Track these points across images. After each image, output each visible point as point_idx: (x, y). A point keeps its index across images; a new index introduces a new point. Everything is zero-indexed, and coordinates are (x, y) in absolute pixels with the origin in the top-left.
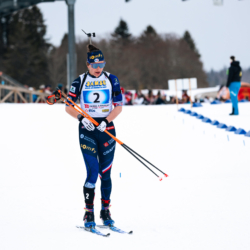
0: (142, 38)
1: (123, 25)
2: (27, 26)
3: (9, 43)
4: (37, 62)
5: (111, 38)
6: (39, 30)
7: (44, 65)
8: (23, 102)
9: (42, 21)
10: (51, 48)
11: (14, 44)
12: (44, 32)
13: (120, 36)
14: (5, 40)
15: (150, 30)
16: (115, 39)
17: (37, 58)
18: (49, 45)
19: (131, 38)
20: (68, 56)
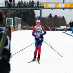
0: (54, 17)
1: (51, 15)
2: (32, 14)
3: (28, 18)
4: (33, 22)
6: (34, 15)
8: (31, 30)
9: (34, 13)
10: (36, 19)
12: (35, 15)
14: (27, 17)
15: (56, 16)
17: (33, 21)
19: (52, 17)
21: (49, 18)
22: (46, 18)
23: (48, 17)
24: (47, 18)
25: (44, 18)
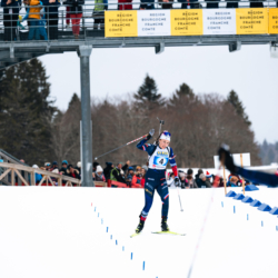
0: (174, 100)
1: (150, 83)
6: (40, 89)
7: (46, 135)
8: (23, 184)
9: (44, 78)
10: (56, 113)
11: (7, 108)
12: (46, 92)
13: (144, 98)
15: (185, 89)
16: (140, 101)
17: (37, 126)
18: (53, 110)
19: (159, 100)
20: (81, 123)
21: (137, 107)
23: (130, 100)
24: (124, 104)
25: (106, 106)
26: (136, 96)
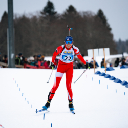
0: (65, 15)
1: (50, 5)
5: (41, 15)
13: (47, 14)
15: (71, 9)
16: (44, 16)
19: (56, 15)
20: (8, 30)
21: (42, 19)
22: (30, 17)
23: (38, 15)
24: (35, 18)
25: (24, 19)
26: (42, 13)
